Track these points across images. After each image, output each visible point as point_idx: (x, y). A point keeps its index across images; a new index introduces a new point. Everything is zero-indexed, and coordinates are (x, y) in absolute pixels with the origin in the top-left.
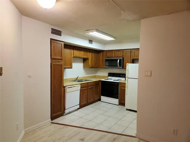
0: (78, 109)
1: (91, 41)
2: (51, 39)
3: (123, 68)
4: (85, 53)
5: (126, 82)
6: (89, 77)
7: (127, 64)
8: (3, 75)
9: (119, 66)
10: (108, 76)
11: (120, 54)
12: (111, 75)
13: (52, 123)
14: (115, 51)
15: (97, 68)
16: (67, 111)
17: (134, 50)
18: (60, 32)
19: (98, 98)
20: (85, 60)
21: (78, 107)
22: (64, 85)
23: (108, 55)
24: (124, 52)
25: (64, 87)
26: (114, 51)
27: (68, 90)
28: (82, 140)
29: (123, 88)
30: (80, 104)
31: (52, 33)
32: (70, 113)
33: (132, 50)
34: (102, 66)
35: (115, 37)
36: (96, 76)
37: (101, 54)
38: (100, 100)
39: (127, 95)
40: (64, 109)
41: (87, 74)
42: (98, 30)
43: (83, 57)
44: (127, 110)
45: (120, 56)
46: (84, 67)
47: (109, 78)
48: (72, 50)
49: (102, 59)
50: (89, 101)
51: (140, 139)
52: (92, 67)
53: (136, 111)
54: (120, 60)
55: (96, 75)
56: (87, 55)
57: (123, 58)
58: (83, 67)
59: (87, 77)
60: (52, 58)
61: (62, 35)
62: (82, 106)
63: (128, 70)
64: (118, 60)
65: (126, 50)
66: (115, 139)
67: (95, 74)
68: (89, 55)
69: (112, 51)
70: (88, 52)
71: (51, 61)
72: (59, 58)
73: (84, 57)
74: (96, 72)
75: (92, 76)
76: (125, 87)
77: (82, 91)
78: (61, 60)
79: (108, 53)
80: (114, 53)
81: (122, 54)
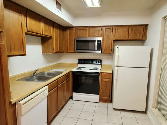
1: (59, 5)
4: (47, 27)
6: (51, 66)
9: (97, 50)
10: (78, 63)
11: (97, 33)
12: (81, 61)
14: (91, 28)
15: (63, 52)
20: (45, 40)
23: (78, 34)
24: (103, 30)
26: (88, 29)
29: (105, 80)
33: (113, 27)
34: (70, 50)
36: (59, 64)
37: (68, 33)
39: (116, 90)
41: (49, 62)
43: (43, 33)
46: (44, 52)
48: (23, 17)
49: (70, 39)
50: (60, 107)
52: (57, 52)
55: (60, 62)
56: (50, 31)
57: (102, 39)
58: (42, 52)
59: (49, 67)
62: (50, 122)
64: (95, 41)
68: (53, 32)
69: (85, 28)
70: (51, 26)
74: (60, 58)
75: (56, 64)
77: (49, 97)
79: (78, 31)
80: (88, 31)
81: (99, 32)
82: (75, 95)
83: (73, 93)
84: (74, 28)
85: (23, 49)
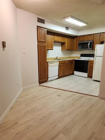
0: (57, 79)
1: (67, 28)
2: (37, 26)
3: (92, 49)
5: (94, 60)
7: (96, 45)
8: (6, 47)
9: (90, 48)
10: (80, 56)
11: (91, 38)
12: (82, 55)
13: (40, 85)
15: (72, 50)
16: (49, 79)
17: (103, 34)
18: (44, 20)
19: (72, 73)
20: (63, 44)
21: (57, 77)
22: (47, 61)
23: (81, 40)
24: (94, 36)
25: (47, 63)
26: (86, 36)
27: (50, 65)
28: (59, 96)
29: (91, 65)
30: (58, 75)
31: (38, 21)
32: (51, 80)
34: (76, 49)
35: (87, 23)
36: (71, 57)
37: (76, 39)
38: (73, 74)
40: (48, 78)
41: (64, 55)
42: (72, 17)
44: (94, 80)
45: (90, 39)
46: (62, 50)
47: (81, 58)
48: (53, 36)
49: (76, 43)
50: (65, 74)
51: (102, 98)
52: (68, 50)
53: (99, 81)
54: (91, 43)
56: (64, 40)
57: (93, 41)
59: (64, 57)
60: (39, 41)
61: (45, 23)
62: (60, 77)
63: (96, 50)
64: (88, 43)
65: (96, 35)
66: (82, 97)
67: (70, 55)
68: (66, 40)
69: (84, 36)
70: (65, 37)
71: (38, 43)
72: (43, 41)
73: (62, 41)
76: (93, 64)
77: (60, 67)
78: (45, 43)
79: (81, 38)
80: (85, 38)
81: (92, 38)
82: (76, 73)
83: (75, 71)
84: (78, 37)
85: (52, 47)
